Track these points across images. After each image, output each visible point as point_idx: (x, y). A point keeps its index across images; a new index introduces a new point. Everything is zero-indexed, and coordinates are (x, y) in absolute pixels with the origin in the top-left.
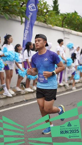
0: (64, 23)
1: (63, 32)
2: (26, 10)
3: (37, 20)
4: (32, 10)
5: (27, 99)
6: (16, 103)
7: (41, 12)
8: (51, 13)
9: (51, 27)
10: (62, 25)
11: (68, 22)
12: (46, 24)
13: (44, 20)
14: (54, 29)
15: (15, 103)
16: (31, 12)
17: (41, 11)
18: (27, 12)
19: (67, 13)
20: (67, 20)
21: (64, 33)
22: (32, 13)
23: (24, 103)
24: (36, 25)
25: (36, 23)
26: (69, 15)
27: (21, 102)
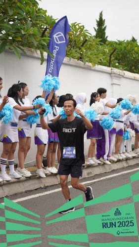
0: (113, 58)
1: (110, 74)
2: (50, 42)
3: (67, 55)
4: (59, 42)
5: (46, 185)
6: (28, 191)
7: (75, 43)
8: (90, 44)
9: (90, 67)
10: (109, 61)
11: (121, 56)
12: (83, 61)
13: (79, 56)
14: (95, 70)
15: (26, 192)
16: (57, 45)
17: (75, 41)
18: (51, 45)
19: (119, 41)
20: (119, 52)
21: (111, 77)
22: (58, 48)
23: (40, 193)
24: (65, 64)
25: (66, 60)
26: (121, 45)
27: (36, 189)
